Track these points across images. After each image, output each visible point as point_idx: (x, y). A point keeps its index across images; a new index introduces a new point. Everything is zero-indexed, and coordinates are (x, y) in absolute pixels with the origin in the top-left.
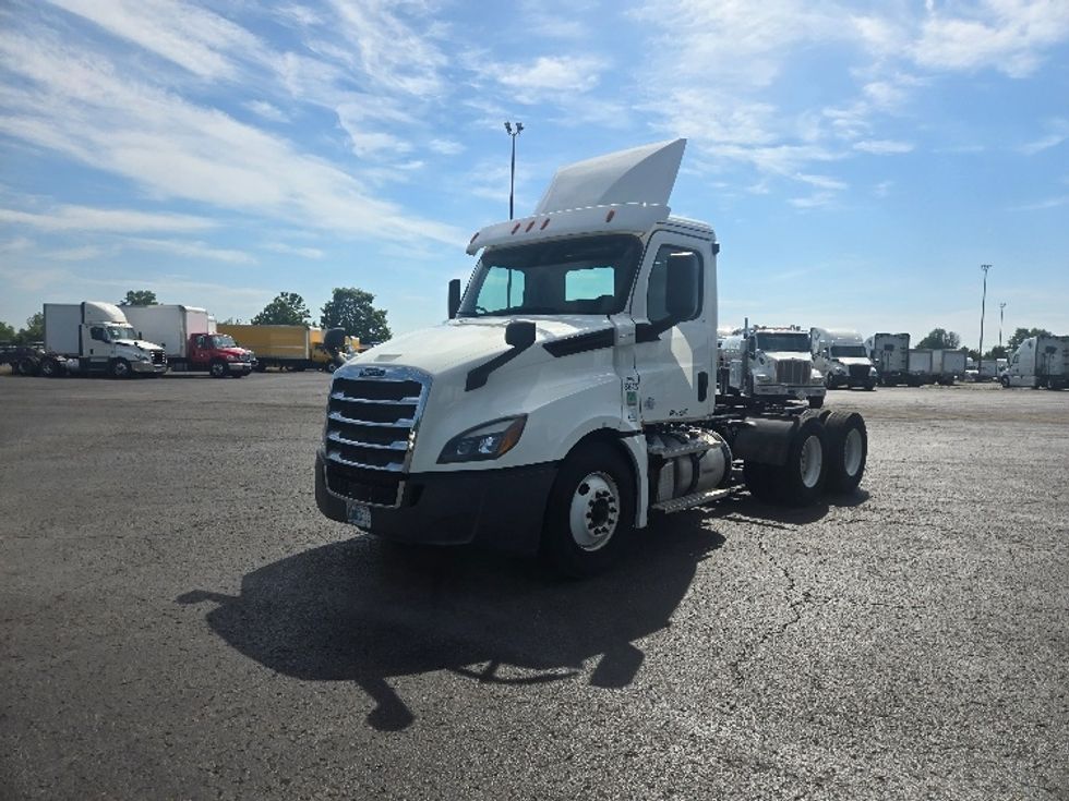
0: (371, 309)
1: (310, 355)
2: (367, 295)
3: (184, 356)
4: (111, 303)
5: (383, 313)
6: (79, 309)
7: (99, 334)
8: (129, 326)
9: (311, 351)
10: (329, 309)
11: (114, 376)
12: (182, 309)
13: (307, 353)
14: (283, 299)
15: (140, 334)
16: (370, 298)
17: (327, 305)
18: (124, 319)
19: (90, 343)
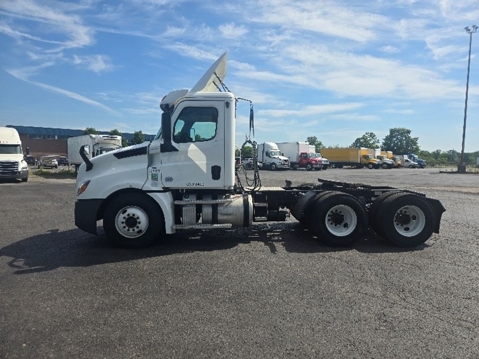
0: (409, 137)
1: (360, 161)
2: (407, 130)
3: (298, 162)
4: (274, 142)
5: (416, 139)
6: (262, 145)
7: (268, 154)
8: (279, 151)
9: (360, 159)
10: (387, 139)
11: (272, 170)
12: (298, 143)
13: (359, 160)
14: (366, 135)
15: (283, 154)
16: (409, 132)
17: (387, 137)
18: (277, 148)
19: (266, 158)
